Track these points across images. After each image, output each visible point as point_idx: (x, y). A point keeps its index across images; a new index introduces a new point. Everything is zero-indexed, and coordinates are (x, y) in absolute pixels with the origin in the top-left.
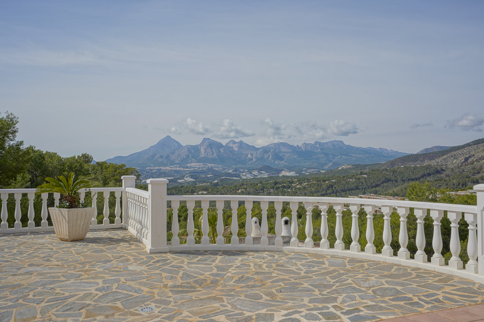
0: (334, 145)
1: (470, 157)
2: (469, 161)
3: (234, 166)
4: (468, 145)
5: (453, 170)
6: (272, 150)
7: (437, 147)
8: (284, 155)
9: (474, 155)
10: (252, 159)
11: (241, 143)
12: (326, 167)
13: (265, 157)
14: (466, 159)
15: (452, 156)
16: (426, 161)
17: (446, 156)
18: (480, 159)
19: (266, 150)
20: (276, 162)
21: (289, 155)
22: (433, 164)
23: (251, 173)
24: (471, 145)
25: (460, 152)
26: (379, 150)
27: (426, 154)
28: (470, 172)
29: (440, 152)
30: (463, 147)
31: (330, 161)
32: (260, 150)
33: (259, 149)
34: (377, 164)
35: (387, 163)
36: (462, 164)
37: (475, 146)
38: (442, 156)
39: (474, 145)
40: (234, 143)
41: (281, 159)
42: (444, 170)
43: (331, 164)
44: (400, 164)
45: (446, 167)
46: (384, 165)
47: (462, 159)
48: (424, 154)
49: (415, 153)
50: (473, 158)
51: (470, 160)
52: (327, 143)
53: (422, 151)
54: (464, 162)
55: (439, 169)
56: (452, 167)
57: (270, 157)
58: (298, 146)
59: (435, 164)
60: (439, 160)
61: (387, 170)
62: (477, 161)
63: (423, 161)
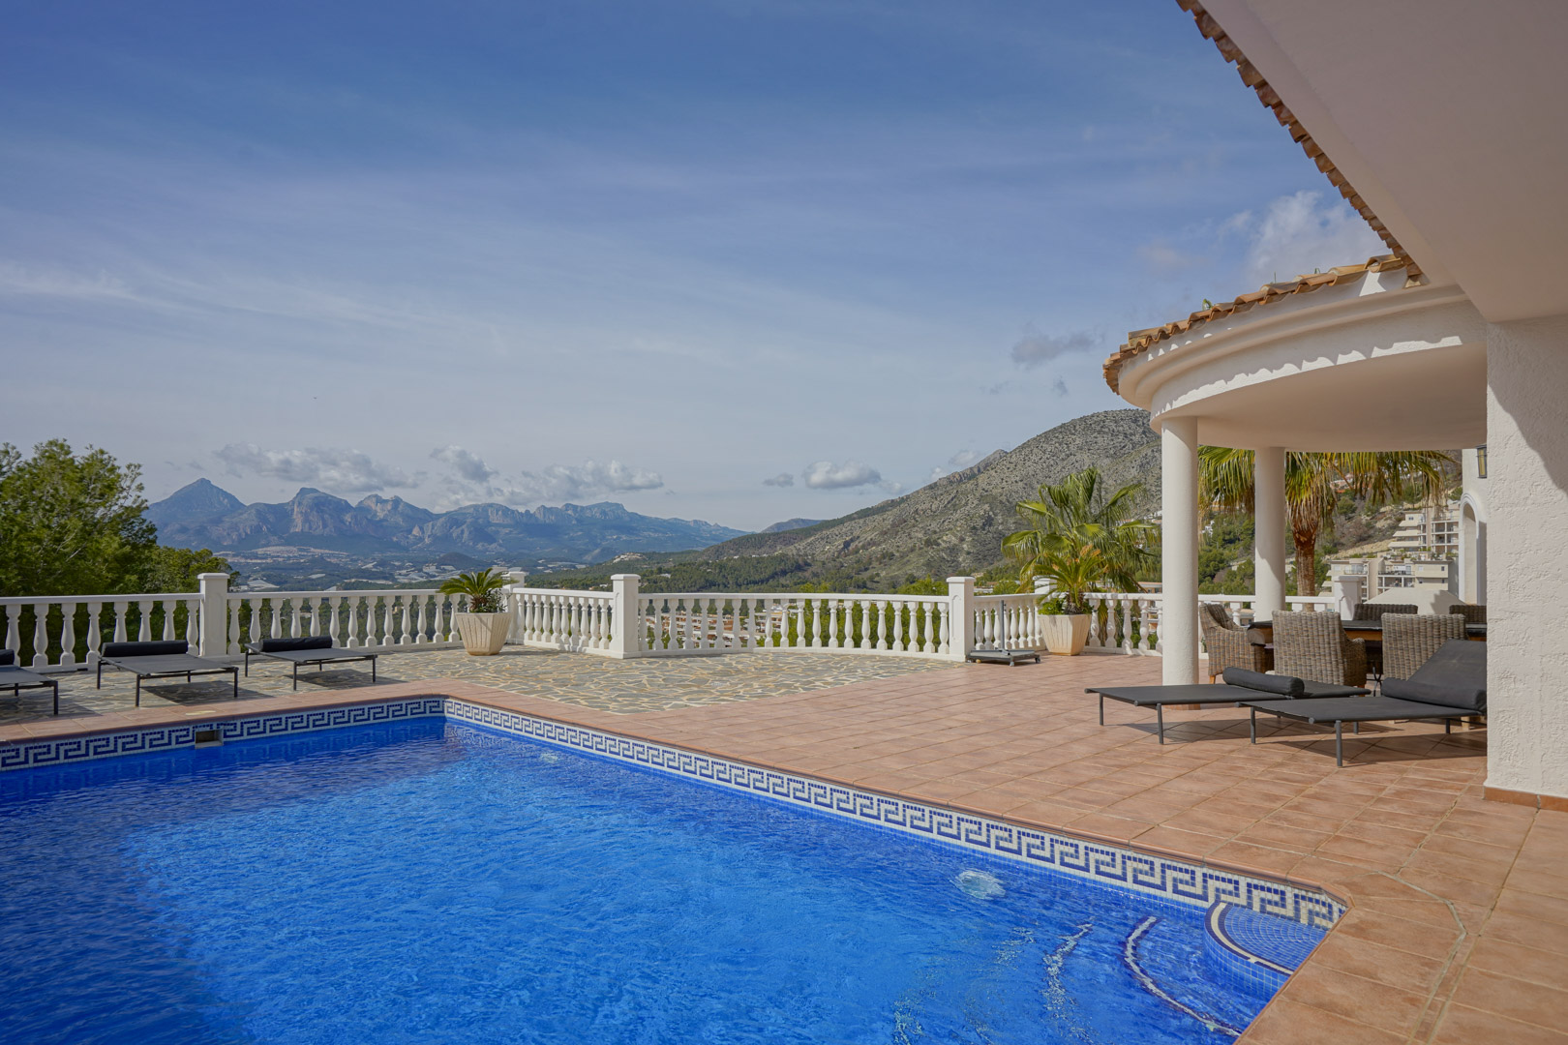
0: (604, 513)
1: (852, 540)
2: (850, 548)
3: (377, 555)
4: (850, 518)
5: (824, 563)
6: (469, 520)
7: (797, 521)
8: (498, 532)
9: (858, 537)
10: (421, 539)
11: (397, 501)
12: (588, 558)
13: (454, 535)
14: (847, 544)
15: (822, 539)
16: (778, 548)
17: (813, 538)
18: (869, 544)
19: (454, 519)
20: (479, 546)
21: (507, 530)
22: (790, 554)
23: (420, 570)
24: (854, 519)
25: (836, 530)
26: (692, 524)
27: (778, 534)
28: (853, 568)
29: (802, 530)
30: (841, 521)
31: (597, 546)
32: (442, 520)
33: (439, 516)
34: (689, 552)
35: (708, 550)
36: (840, 553)
37: (861, 521)
38: (806, 537)
39: (860, 518)
40: (380, 501)
41: (490, 539)
42: (809, 565)
43: (597, 551)
44: (731, 551)
45: (813, 558)
46: (702, 553)
47: (839, 543)
48: (774, 534)
49: (758, 531)
50: (857, 543)
51: (852, 546)
52: (589, 508)
53: (771, 527)
54: (843, 549)
55: (801, 562)
56: (823, 558)
57: (466, 535)
58: (527, 512)
59: (795, 552)
60: (801, 545)
61: (708, 564)
62: (864, 547)
63: (773, 547)
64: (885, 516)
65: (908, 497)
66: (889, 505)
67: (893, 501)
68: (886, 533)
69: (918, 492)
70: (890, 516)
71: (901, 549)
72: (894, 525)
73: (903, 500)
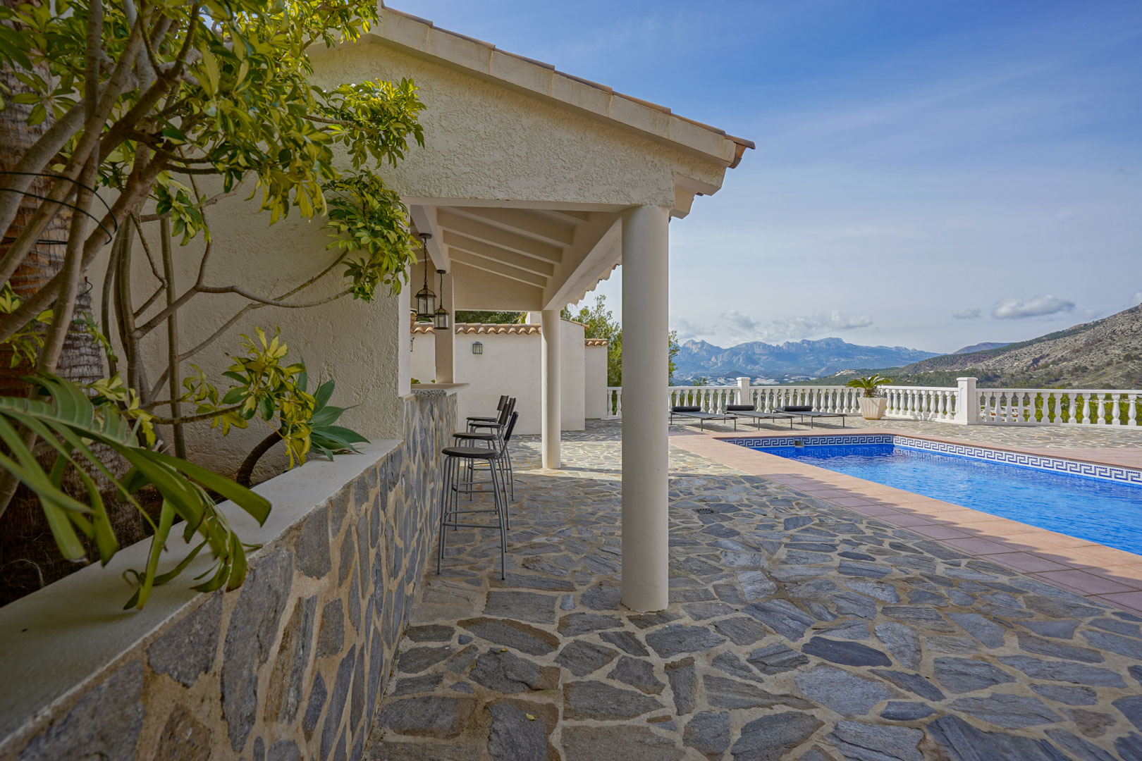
0: (828, 344)
1: (1041, 358)
2: (1040, 364)
3: (693, 373)
4: (1039, 340)
5: (1013, 375)
6: (743, 352)
7: (985, 344)
8: (759, 359)
9: (1048, 355)
10: (716, 364)
11: (703, 343)
12: (818, 373)
13: (734, 361)
14: (1036, 361)
15: (1010, 357)
16: (969, 364)
17: (1001, 357)
18: (1060, 360)
19: (734, 351)
20: (749, 367)
21: (765, 357)
22: (980, 368)
23: (716, 381)
24: (1044, 341)
25: (1024, 350)
26: (894, 350)
27: (968, 354)
28: (1043, 379)
29: (991, 351)
30: (1030, 343)
31: (824, 365)
32: (728, 352)
33: (726, 350)
34: (892, 369)
35: (908, 367)
36: (1028, 367)
37: (1051, 342)
38: (995, 356)
39: (1049, 340)
40: (694, 343)
41: (755, 363)
42: (999, 377)
43: (824, 369)
45: (1002, 372)
46: (903, 369)
47: (1028, 360)
48: (965, 355)
49: (950, 353)
50: (1046, 359)
51: (1042, 362)
52: (819, 342)
53: (962, 350)
54: (1032, 364)
55: (990, 374)
56: (1012, 371)
57: (741, 361)
58: (778, 346)
59: (984, 367)
60: (991, 363)
61: (908, 376)
62: (1054, 363)
63: (964, 364)
64: (1077, 338)
65: (1103, 321)
66: (1082, 328)
67: (1085, 325)
68: (1078, 351)
69: (1115, 316)
70: (1082, 338)
71: (1095, 364)
72: (1087, 344)
73: (1097, 323)
